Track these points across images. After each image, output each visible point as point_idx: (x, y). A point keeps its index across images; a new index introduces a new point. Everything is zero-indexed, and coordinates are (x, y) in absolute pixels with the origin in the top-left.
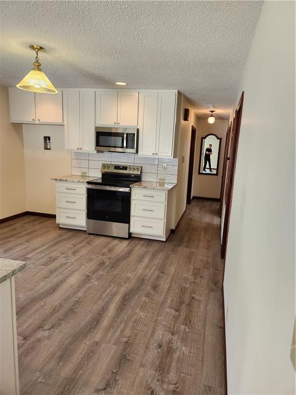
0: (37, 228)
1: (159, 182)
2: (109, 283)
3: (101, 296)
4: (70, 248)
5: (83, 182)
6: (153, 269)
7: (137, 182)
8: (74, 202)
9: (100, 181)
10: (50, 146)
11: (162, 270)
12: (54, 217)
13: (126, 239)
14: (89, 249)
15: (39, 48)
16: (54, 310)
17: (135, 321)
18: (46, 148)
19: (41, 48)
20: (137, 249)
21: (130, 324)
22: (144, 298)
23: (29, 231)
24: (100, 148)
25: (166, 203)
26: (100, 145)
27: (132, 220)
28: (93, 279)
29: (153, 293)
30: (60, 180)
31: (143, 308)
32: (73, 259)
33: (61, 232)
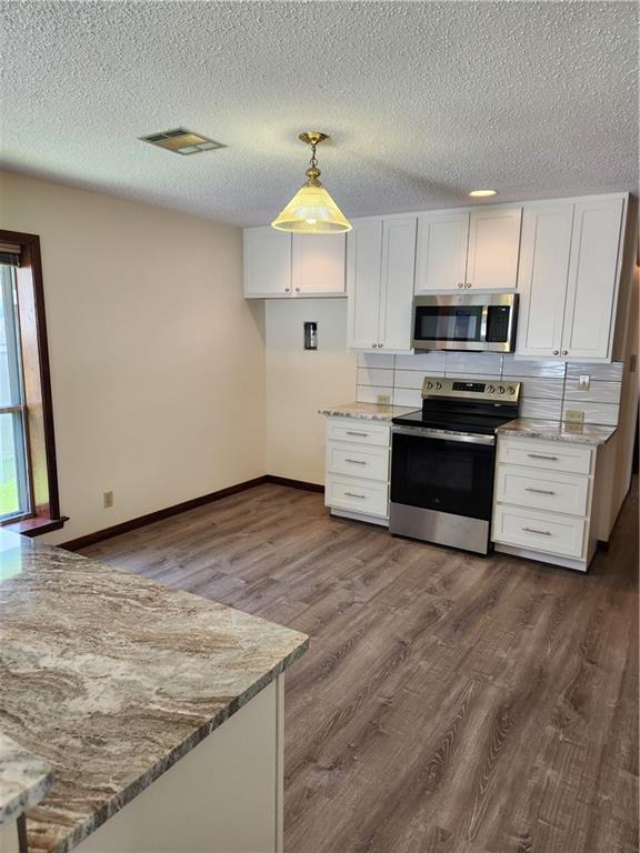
0: (287, 511)
1: (567, 422)
2: (456, 670)
3: (439, 700)
4: (357, 567)
5: (384, 419)
6: (564, 647)
7: (510, 419)
8: (364, 463)
9: (419, 417)
10: (316, 342)
11: (589, 652)
12: (320, 490)
13: (480, 556)
14: (397, 573)
15: (318, 137)
16: (336, 718)
17: (536, 792)
18: (308, 347)
19: (323, 137)
20: (512, 585)
21: (525, 797)
22: (551, 729)
23: (272, 518)
24: (422, 344)
25: (592, 477)
26: (424, 335)
27: (498, 512)
28: (416, 651)
29: (574, 716)
30: (336, 414)
31: (552, 756)
32: (365, 594)
33: (335, 525)
